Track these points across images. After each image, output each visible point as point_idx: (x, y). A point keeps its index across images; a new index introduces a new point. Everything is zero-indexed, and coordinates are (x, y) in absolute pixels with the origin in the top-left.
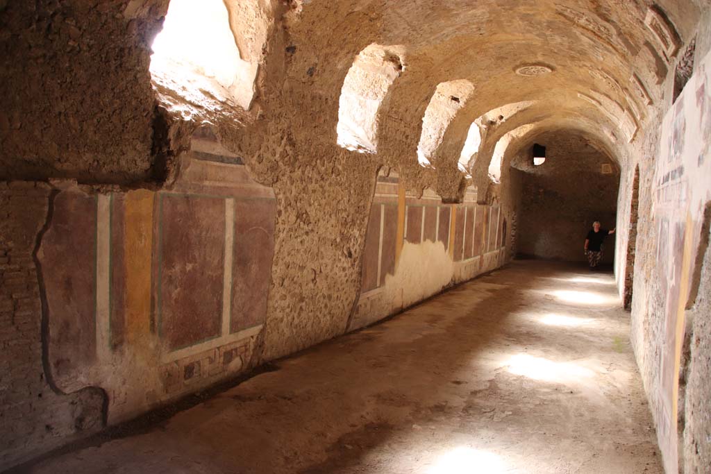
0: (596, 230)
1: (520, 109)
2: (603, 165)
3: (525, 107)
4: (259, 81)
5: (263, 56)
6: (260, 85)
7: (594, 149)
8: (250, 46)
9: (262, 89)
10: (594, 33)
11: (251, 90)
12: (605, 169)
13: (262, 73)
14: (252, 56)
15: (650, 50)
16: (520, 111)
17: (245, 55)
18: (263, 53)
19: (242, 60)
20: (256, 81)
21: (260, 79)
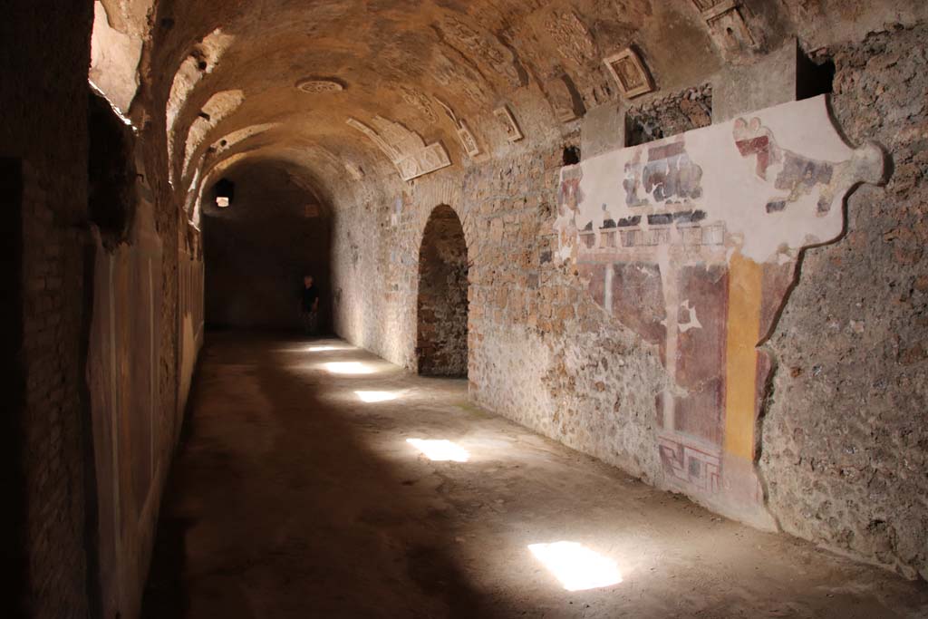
0: (308, 286)
1: (252, 133)
2: (307, 207)
3: (261, 130)
4: (143, 69)
5: (149, 29)
6: (146, 74)
7: (297, 186)
8: (124, 8)
9: (149, 81)
10: (462, 54)
11: (133, 81)
12: (310, 212)
13: (147, 55)
14: (129, 26)
15: (567, 85)
16: (252, 136)
17: (115, 21)
18: (148, 24)
19: (113, 30)
20: (139, 67)
21: (145, 65)
